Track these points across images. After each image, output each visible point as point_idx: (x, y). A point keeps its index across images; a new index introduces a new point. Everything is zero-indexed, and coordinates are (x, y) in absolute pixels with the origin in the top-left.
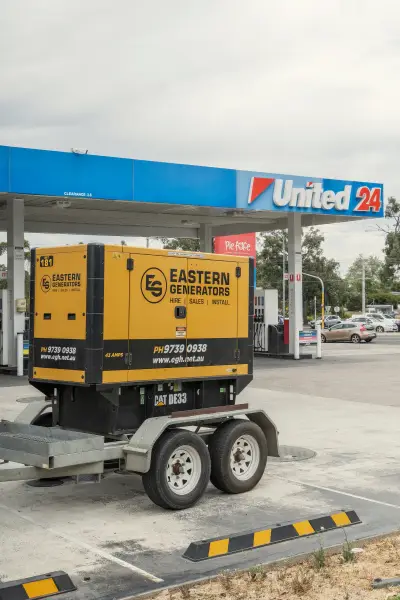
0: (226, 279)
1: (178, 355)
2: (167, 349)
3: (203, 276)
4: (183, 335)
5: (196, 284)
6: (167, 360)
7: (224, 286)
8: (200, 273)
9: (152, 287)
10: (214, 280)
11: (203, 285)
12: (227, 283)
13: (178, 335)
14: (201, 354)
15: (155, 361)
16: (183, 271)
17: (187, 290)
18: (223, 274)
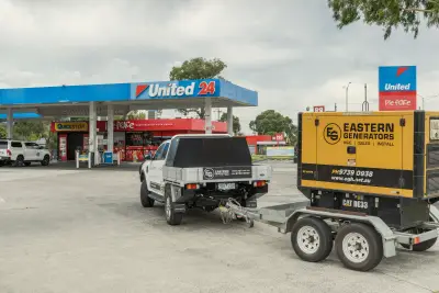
0: (391, 127)
1: (349, 176)
2: (341, 172)
3: (369, 127)
4: (354, 164)
5: (364, 131)
6: (341, 179)
7: (389, 133)
8: (367, 125)
9: (332, 135)
10: (379, 129)
11: (369, 132)
12: (392, 131)
13: (349, 164)
14: (368, 178)
15: (333, 178)
16: (353, 125)
17: (356, 136)
18: (388, 125)
